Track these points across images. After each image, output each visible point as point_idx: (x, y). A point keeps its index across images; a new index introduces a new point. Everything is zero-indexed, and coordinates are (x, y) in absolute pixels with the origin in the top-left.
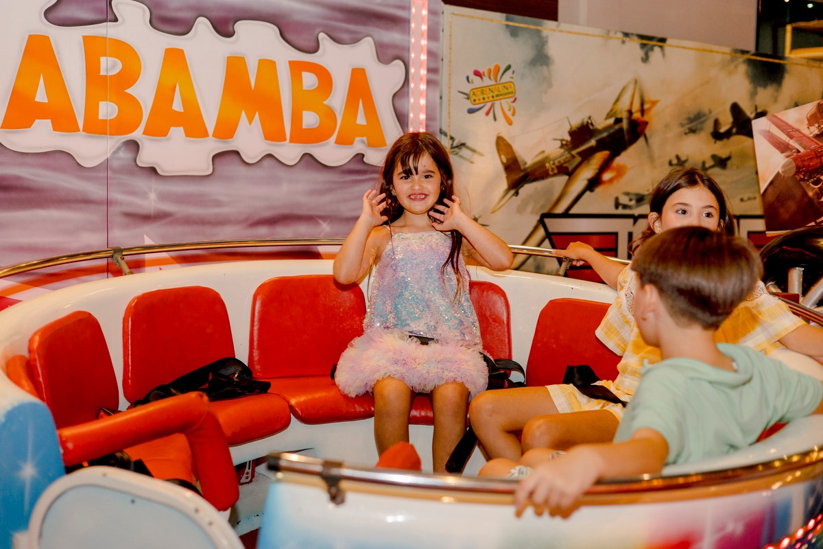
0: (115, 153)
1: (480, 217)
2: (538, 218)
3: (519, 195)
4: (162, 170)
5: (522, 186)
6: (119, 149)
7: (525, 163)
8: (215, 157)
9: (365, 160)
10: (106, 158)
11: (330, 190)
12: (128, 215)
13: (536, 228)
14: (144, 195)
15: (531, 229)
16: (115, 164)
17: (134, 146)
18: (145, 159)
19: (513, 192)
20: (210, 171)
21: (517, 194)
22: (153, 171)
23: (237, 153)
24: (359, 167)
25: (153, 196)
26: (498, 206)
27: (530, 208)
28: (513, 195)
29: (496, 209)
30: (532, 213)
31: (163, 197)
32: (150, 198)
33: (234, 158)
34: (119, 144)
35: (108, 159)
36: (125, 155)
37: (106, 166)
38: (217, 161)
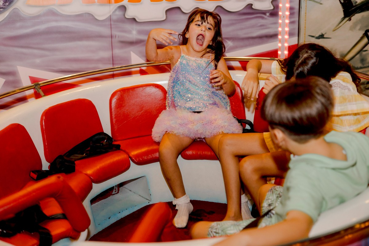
0: (114, 12)
1: (325, 34)
2: (364, 32)
3: (351, 20)
4: (139, 19)
5: (354, 15)
6: (116, 10)
7: (356, 2)
8: (167, 11)
9: (253, 7)
10: (109, 15)
11: (232, 24)
12: (122, 42)
13: (362, 38)
14: (130, 32)
15: (359, 39)
16: (114, 18)
17: (124, 8)
18: (130, 14)
19: (347, 19)
20: (164, 18)
21: (350, 20)
22: (134, 19)
23: (179, 8)
24: (250, 11)
25: (134, 32)
26: (338, 27)
27: (358, 27)
28: (348, 20)
29: (336, 29)
30: (360, 30)
31: (140, 32)
32: (133, 33)
33: (178, 11)
34: (115, 8)
35: (110, 16)
36: (119, 13)
37: (110, 19)
38: (168, 13)
